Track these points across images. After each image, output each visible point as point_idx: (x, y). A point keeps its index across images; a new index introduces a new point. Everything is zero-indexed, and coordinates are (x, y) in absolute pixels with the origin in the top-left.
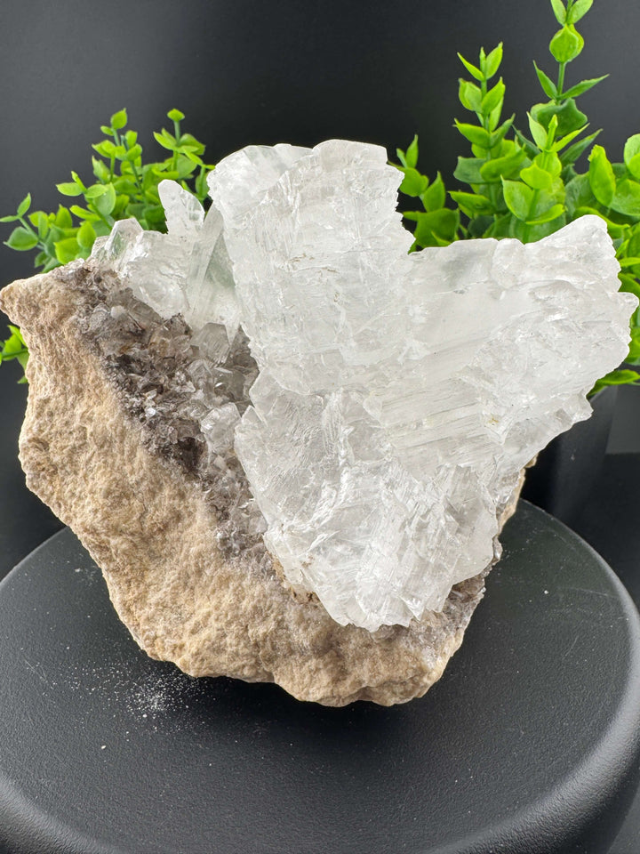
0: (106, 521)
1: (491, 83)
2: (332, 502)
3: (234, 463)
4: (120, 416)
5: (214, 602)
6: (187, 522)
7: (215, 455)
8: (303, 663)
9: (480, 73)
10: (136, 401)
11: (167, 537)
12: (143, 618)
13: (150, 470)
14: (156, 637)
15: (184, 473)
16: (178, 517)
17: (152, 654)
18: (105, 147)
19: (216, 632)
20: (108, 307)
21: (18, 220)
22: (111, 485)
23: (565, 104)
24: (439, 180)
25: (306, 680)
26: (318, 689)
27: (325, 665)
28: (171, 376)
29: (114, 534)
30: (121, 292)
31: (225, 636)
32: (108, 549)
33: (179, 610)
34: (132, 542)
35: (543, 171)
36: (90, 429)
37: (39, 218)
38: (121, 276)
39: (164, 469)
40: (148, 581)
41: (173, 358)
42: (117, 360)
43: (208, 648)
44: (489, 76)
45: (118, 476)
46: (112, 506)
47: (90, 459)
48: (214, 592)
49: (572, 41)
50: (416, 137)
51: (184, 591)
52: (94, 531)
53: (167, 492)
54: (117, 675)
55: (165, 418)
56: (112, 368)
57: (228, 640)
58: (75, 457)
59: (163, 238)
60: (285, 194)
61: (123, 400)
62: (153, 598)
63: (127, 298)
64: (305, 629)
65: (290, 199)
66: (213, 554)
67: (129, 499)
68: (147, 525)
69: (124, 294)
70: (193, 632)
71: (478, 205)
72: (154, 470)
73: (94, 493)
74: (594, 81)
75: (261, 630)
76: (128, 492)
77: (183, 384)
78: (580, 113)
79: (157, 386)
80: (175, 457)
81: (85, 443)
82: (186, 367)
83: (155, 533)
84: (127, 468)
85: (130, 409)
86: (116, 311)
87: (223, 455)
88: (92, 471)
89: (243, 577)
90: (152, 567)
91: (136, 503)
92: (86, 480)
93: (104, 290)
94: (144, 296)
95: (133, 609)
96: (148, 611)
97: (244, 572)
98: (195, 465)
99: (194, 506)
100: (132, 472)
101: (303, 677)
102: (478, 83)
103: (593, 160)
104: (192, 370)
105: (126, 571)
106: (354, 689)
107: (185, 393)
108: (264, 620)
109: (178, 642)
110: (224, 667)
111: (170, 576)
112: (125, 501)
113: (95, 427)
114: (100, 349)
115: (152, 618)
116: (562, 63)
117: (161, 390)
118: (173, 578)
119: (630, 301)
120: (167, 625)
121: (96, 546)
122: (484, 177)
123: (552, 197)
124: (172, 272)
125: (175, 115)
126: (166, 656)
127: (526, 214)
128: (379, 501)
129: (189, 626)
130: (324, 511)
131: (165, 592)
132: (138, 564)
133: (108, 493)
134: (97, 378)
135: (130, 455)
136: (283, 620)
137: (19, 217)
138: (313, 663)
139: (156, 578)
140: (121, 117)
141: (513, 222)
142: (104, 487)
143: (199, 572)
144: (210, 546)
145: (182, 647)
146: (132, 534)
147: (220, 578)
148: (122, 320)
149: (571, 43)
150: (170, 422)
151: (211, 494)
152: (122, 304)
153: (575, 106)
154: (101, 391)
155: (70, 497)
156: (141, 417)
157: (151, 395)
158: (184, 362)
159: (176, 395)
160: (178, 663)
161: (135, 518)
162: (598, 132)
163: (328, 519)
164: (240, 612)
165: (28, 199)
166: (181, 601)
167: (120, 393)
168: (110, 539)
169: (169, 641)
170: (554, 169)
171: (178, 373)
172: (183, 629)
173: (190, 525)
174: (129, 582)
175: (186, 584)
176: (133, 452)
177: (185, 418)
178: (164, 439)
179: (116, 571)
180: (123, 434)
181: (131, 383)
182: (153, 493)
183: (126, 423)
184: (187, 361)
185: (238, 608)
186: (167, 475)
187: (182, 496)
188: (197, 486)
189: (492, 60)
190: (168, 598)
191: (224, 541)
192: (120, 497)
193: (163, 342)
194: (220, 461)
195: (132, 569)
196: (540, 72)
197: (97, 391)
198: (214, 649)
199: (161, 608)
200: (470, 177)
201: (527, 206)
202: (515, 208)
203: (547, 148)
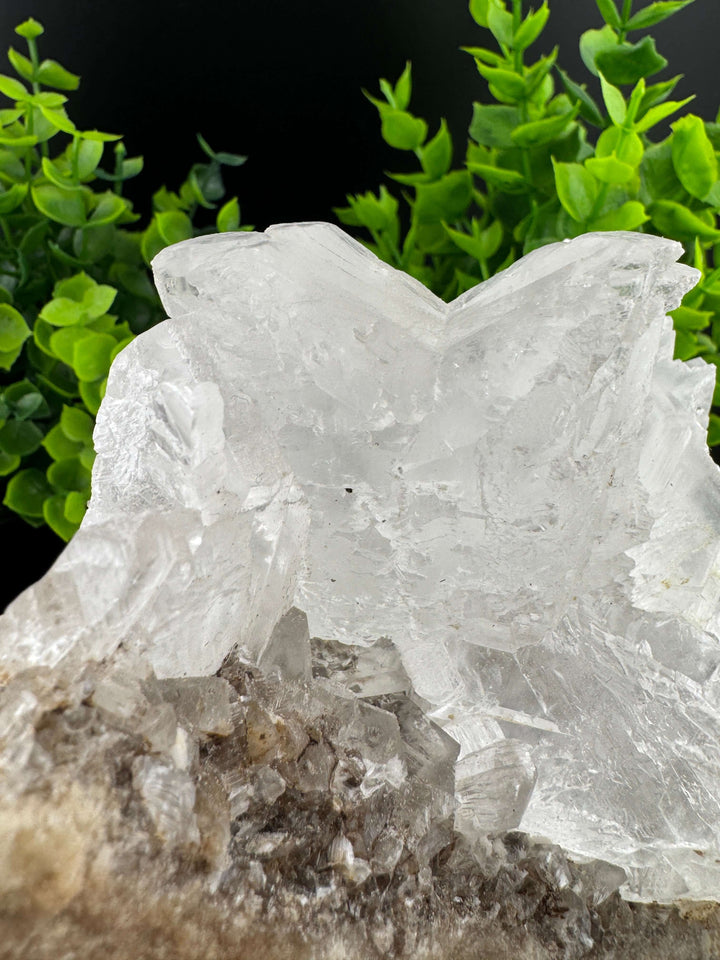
23: (639, 45)
24: (443, 133)
35: (621, 162)
50: (409, 66)
71: (507, 183)
78: (659, 57)
125: (30, 28)
127: (588, 212)
141: (561, 216)
162: (678, 78)
170: (631, 150)
200: (493, 135)
201: (587, 200)
202: (570, 202)
203: (627, 125)
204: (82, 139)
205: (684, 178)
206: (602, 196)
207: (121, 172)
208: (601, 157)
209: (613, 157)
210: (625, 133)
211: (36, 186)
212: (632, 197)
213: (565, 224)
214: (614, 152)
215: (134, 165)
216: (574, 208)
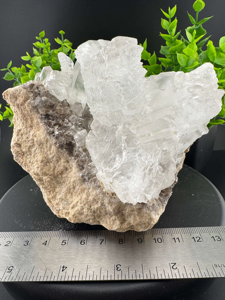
0: (42, 171)
1: (173, 19)
2: (120, 162)
3: (85, 150)
4: (46, 135)
5: (79, 198)
6: (69, 170)
7: (79, 147)
8: (110, 217)
9: (169, 16)
10: (51, 129)
11: (63, 176)
12: (55, 203)
13: (57, 153)
14: (60, 210)
15: (68, 154)
16: (67, 169)
17: (58, 216)
18: (37, 44)
19: (80, 208)
20: (41, 97)
21: (8, 70)
22: (43, 159)
23: (198, 26)
24: (154, 54)
25: (112, 223)
26: (116, 226)
27: (118, 218)
28: (63, 121)
29: (45, 175)
30: (45, 92)
31: (83, 209)
32: (42, 181)
33: (67, 201)
34: (51, 178)
35: (191, 49)
36: (35, 139)
37: (15, 69)
38: (45, 86)
39: (61, 153)
40: (56, 191)
41: (64, 114)
42: (45, 115)
43: (78, 213)
44: (172, 17)
45: (45, 155)
46: (44, 166)
47: (36, 150)
48: (79, 194)
49: (201, 4)
50: (146, 39)
51: (69, 194)
52: (38, 175)
53: (62, 160)
54: (46, 224)
55: (61, 135)
56: (43, 118)
57: (84, 210)
58: (30, 149)
59: (60, 73)
60: (102, 56)
61: (47, 129)
62: (58, 197)
63: (47, 94)
64: (111, 206)
65: (104, 57)
66: (79, 181)
67: (49, 164)
68: (56, 172)
69: (47, 92)
70: (72, 208)
71: (168, 62)
72: (58, 153)
73: (37, 161)
74: (209, 18)
75: (96, 206)
76: (49, 161)
77: (67, 123)
78: (204, 29)
79: (58, 124)
80: (65, 148)
81: (34, 144)
82: (68, 117)
83: (59, 175)
84: (49, 153)
85: (49, 132)
86: (44, 98)
87: (82, 147)
88: (36, 154)
89: (89, 189)
90: (58, 186)
91: (52, 165)
92: (34, 157)
93: (40, 91)
94: (53, 93)
95: (51, 201)
96: (57, 201)
97: (90, 187)
98: (72, 151)
99: (72, 165)
100: (50, 154)
101: (110, 222)
102: (167, 19)
103: (208, 46)
104: (70, 118)
105: (49, 188)
106: (128, 226)
107: (68, 126)
108: (97, 203)
109: (67, 211)
110: (83, 220)
111: (64, 189)
112: (48, 164)
113: (37, 139)
114: (38, 112)
115: (58, 203)
116: (197, 12)
117: (60, 125)
118: (65, 190)
119: (222, 92)
120: (63, 206)
121: (38, 180)
122: (170, 53)
123: (194, 59)
124: (63, 85)
125: (62, 32)
126: (64, 216)
127: (185, 65)
128: (136, 161)
129: (71, 206)
130: (117, 165)
131: (62, 195)
132: (53, 185)
133: (42, 161)
134: (38, 122)
135: (50, 148)
136: (103, 203)
137: (8, 69)
138: (114, 217)
139: (59, 190)
140: (43, 34)
141: (180, 68)
142: (41, 159)
143: (74, 188)
144: (78, 178)
145: (69, 213)
146: (51, 175)
147: (81, 189)
148: (46, 101)
149: (200, 5)
150: (63, 136)
151: (78, 161)
152: (46, 96)
153: (202, 27)
154: (39, 126)
155: (29, 163)
156: (53, 135)
157: (56, 127)
158: (68, 116)
159: (65, 127)
160: (67, 218)
161: (51, 170)
162: (210, 36)
163: (119, 167)
164: (89, 201)
165: (11, 62)
166: (68, 197)
167: (46, 127)
168: (43, 177)
169: (64, 211)
170: (195, 49)
171: (66, 120)
172: (69, 207)
173: (70, 172)
174: (50, 191)
175: (70, 192)
176: (50, 147)
177: (69, 135)
178: (61, 142)
179: (45, 188)
180: (47, 141)
181: (49, 123)
182: (58, 161)
183: (48, 137)
184: (69, 115)
185: (88, 199)
186: (62, 155)
187: (68, 162)
188: (73, 158)
189: (173, 11)
190: (64, 196)
191: (83, 176)
192: (46, 163)
193: (60, 109)
194: (81, 149)
195: (51, 187)
196: (189, 15)
197: (38, 126)
198: (80, 214)
199: (61, 200)
200: (166, 53)
201: (185, 62)
203: (192, 41)
205: (209, 57)
206: (188, 60)
210: (192, 43)
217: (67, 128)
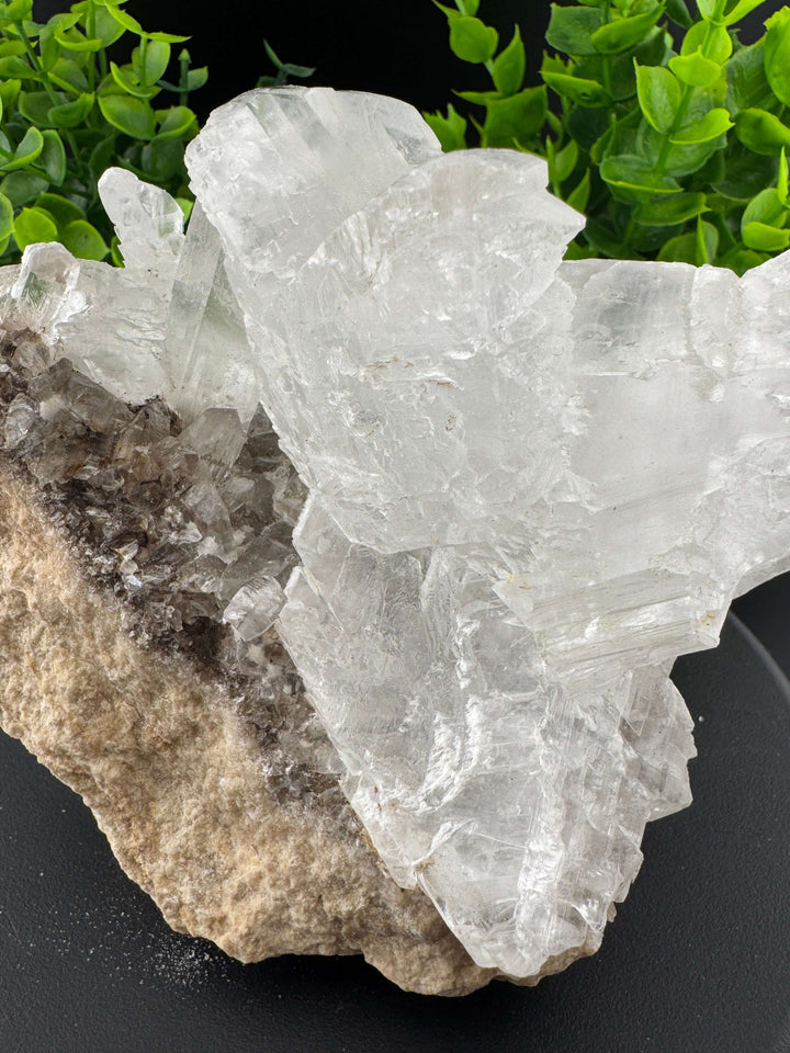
0: (80, 739)
2: (457, 759)
3: (275, 652)
4: (81, 587)
5: (266, 860)
6: (209, 736)
7: (246, 645)
8: (410, 948)
10: (106, 562)
11: (178, 752)
12: (156, 878)
13: (142, 667)
14: (181, 905)
15: (197, 671)
16: (195, 730)
17: (178, 928)
19: (273, 903)
20: (34, 400)
22: (79, 683)
24: (516, 41)
25: (415, 967)
26: (433, 980)
27: (443, 952)
28: (159, 513)
29: (96, 756)
30: (52, 369)
31: (288, 907)
32: (88, 777)
33: (212, 863)
34: (124, 763)
36: (31, 599)
38: (49, 340)
39: (166, 666)
40: (157, 817)
41: (158, 481)
42: (61, 488)
43: (264, 923)
45: (88, 667)
46: (86, 715)
47: (38, 639)
48: (263, 842)
51: (215, 829)
52: (62, 754)
53: (172, 695)
55: (157, 592)
56: (54, 502)
57: (293, 912)
58: (12, 635)
59: (117, 274)
61: (83, 561)
62: (169, 845)
63: (64, 377)
64: (414, 914)
66: (258, 795)
67: (112, 702)
68: (146, 739)
69: (59, 372)
70: (237, 898)
71: (584, 94)
72: (150, 669)
73: (53, 693)
75: (345, 907)
76: (110, 691)
77: (180, 529)
79: (136, 535)
80: (181, 649)
81: (27, 612)
82: (181, 495)
83: (159, 750)
84: (103, 659)
85: (97, 576)
86: (48, 407)
87: (259, 641)
88: (44, 656)
89: (309, 831)
90: (160, 793)
91: (123, 707)
92: (35, 672)
93: (19, 369)
94: (96, 374)
95: (139, 859)
96: (164, 865)
97: (310, 825)
98: (214, 654)
99: (219, 716)
100: (112, 665)
101: (409, 963)
104: (191, 500)
105: (121, 806)
106: (486, 978)
107: (186, 546)
108: (347, 892)
109: (217, 914)
110: (291, 947)
111: (190, 808)
112: (105, 704)
113: (39, 595)
114: (29, 473)
115: (172, 875)
117: (144, 541)
118: (195, 811)
120: (196, 887)
121: (69, 775)
122: (595, 47)
124: (140, 335)
126: (202, 931)
127: (670, 122)
128: (536, 766)
129: (230, 886)
130: (444, 775)
131: (186, 835)
132: (139, 794)
133: (76, 695)
134: (31, 518)
135: (106, 641)
136: (378, 896)
138: (424, 949)
139: (169, 811)
141: (641, 130)
142: (70, 685)
143: (237, 812)
144: (253, 784)
145: (223, 920)
146: (123, 752)
147: (271, 827)
148: (63, 417)
150: (168, 598)
151: (245, 706)
152: (57, 390)
154: (41, 539)
155: (15, 699)
156: (117, 588)
157: (128, 552)
158: (177, 486)
159: (173, 549)
160: (220, 943)
161: (124, 730)
164: (309, 878)
166: (212, 847)
167: (74, 549)
168: (90, 764)
169: (203, 913)
171: (169, 510)
172: (221, 892)
173: (214, 741)
174: (128, 820)
175: (216, 820)
176: (109, 638)
177: (192, 590)
178: (161, 625)
179: (103, 806)
180: (89, 614)
181: (91, 527)
182: (150, 697)
183: (93, 598)
184: (182, 484)
185: (305, 873)
186: (170, 673)
187: (197, 700)
188: (222, 689)
190: (192, 843)
191: (274, 780)
192: (96, 700)
193: (137, 454)
194: (256, 653)
195: (130, 804)
197: (35, 539)
198: (272, 925)
199: (182, 860)
200: (571, 41)
201: (669, 108)
202: (652, 111)
203: (716, 18)
204: (149, 41)
205: (774, 83)
206: (685, 102)
207: (186, 81)
208: (686, 54)
209: (699, 53)
210: (713, 27)
211: (103, 96)
212: (717, 105)
213: (645, 139)
214: (700, 47)
215: (199, 76)
216: (655, 118)
217: (180, 555)
